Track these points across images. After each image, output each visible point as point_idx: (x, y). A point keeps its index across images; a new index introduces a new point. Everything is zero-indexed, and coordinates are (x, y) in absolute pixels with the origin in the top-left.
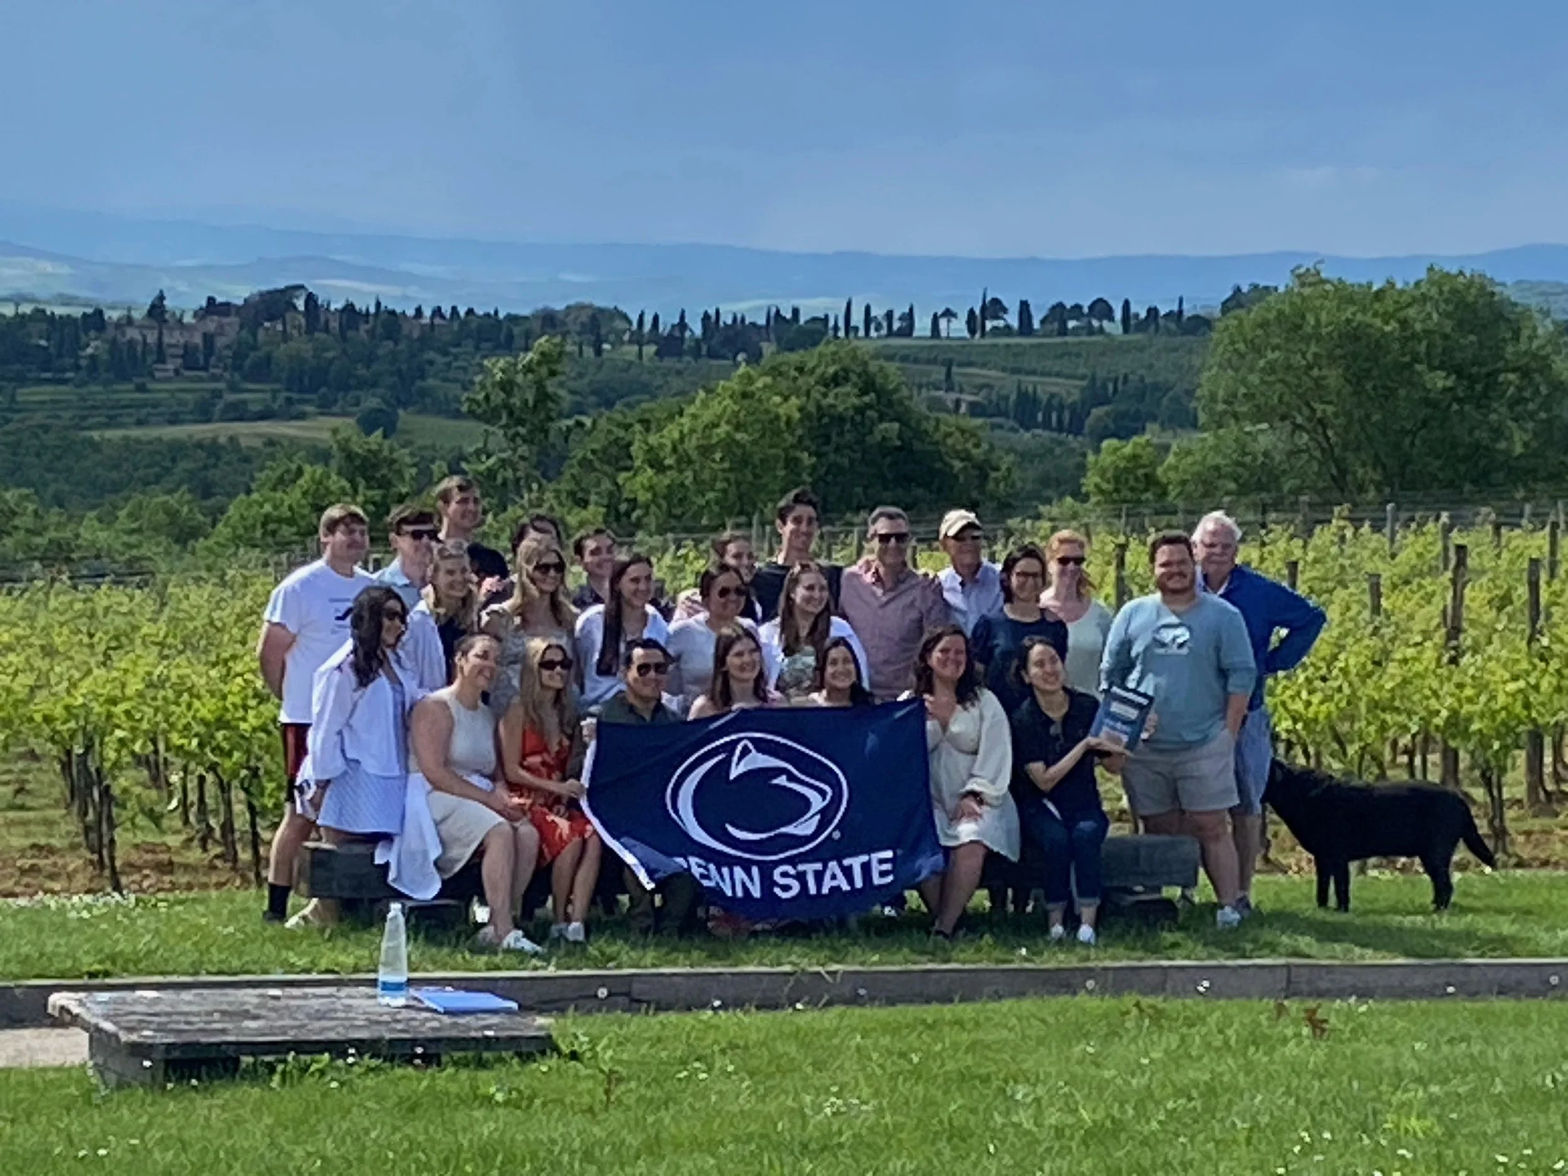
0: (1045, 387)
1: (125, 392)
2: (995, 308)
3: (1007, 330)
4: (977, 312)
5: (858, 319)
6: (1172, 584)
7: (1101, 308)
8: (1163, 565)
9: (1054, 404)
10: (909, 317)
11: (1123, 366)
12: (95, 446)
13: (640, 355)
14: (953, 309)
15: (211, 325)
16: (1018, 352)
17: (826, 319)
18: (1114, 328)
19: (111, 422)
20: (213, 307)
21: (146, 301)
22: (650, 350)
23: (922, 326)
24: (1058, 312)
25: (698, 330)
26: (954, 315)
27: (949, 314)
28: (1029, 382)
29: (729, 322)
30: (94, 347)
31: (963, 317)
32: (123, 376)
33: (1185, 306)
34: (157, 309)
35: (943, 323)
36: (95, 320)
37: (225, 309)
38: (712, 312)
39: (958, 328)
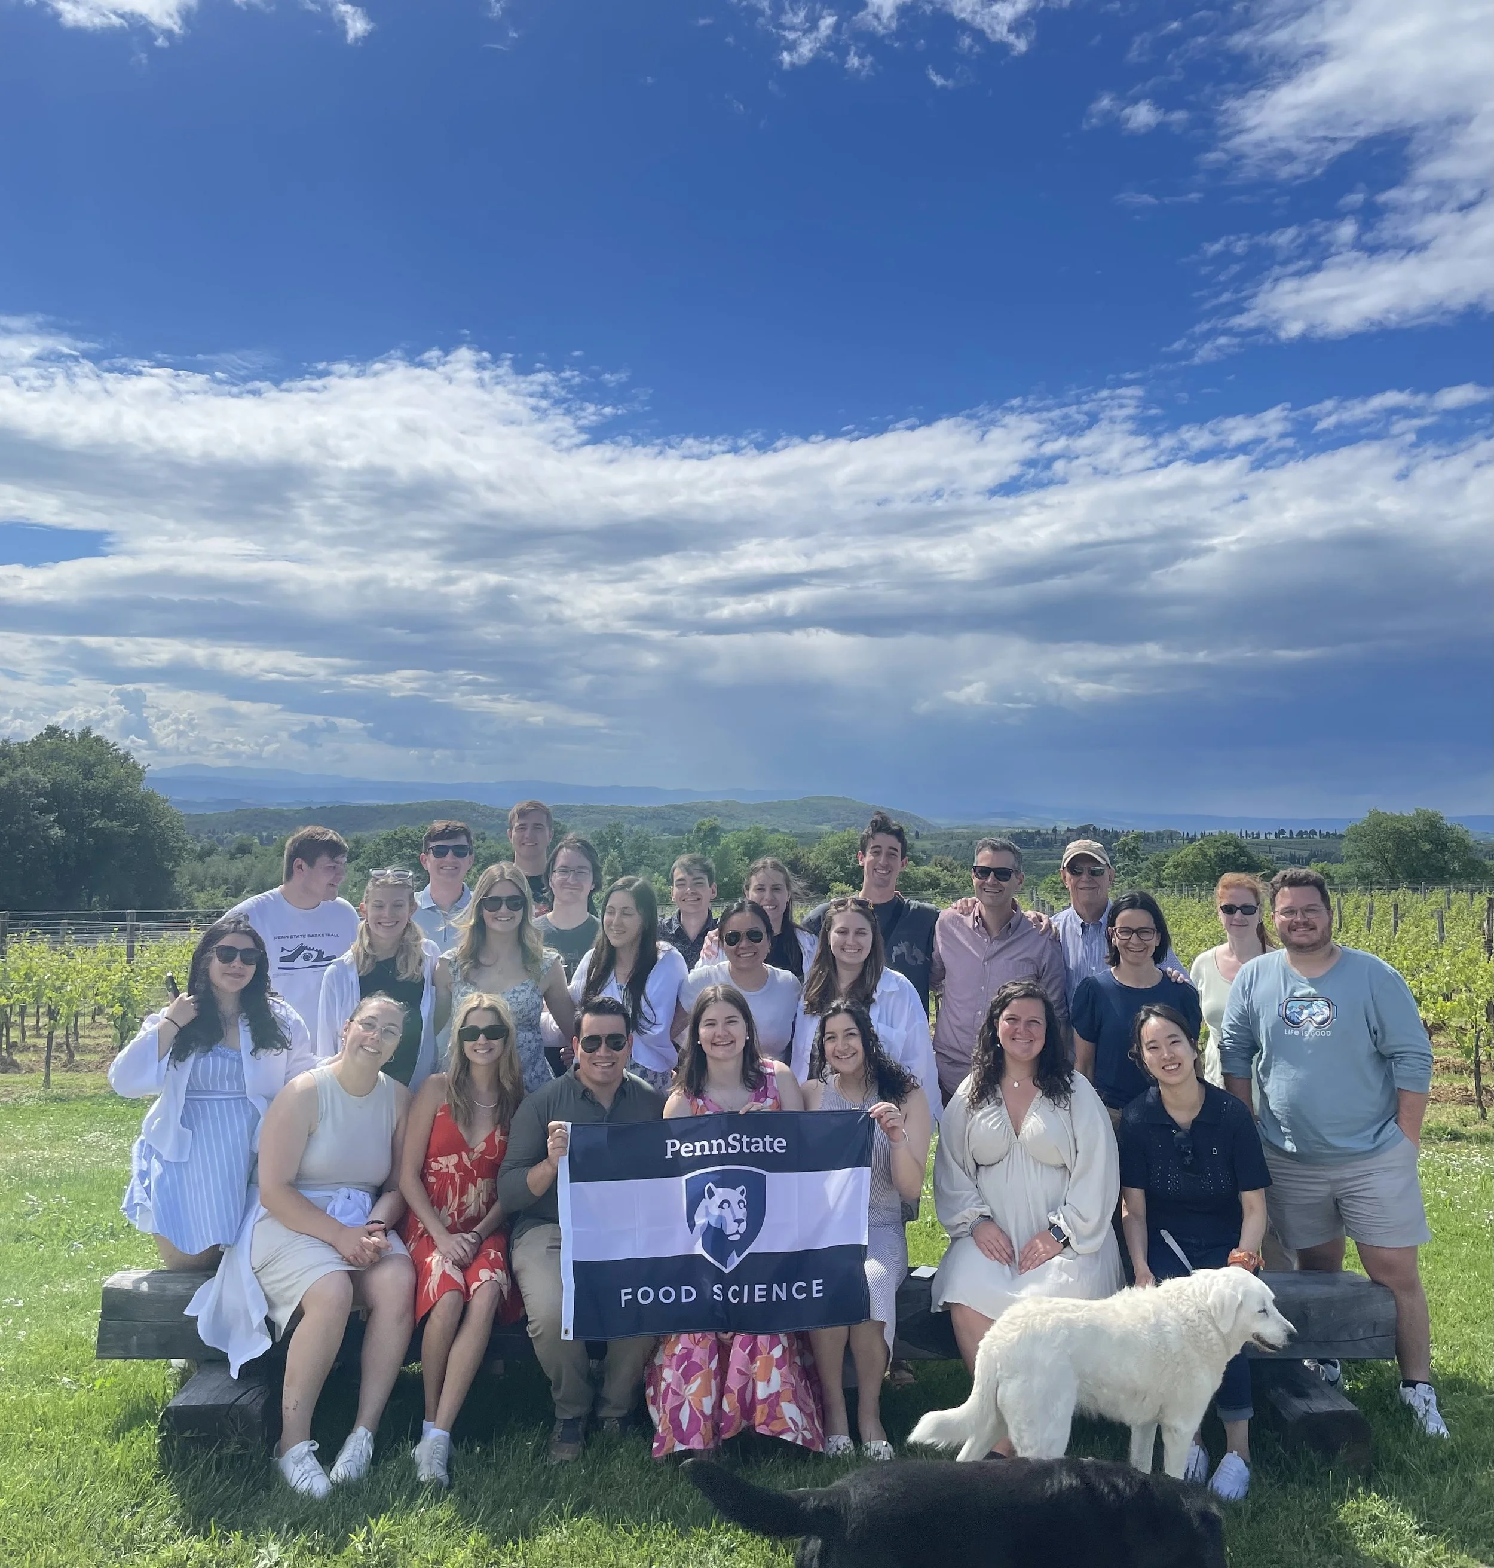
0: (1298, 853)
1: (1047, 851)
2: (1282, 832)
3: (1286, 838)
5: (1244, 834)
6: (1295, 937)
7: (1313, 832)
8: (1284, 912)
9: (1301, 858)
10: (1258, 834)
11: (1320, 847)
12: (1038, 865)
15: (1069, 834)
16: (1291, 843)
18: (1317, 837)
19: (1043, 859)
20: (1069, 830)
21: (1052, 827)
23: (1262, 836)
24: (1300, 833)
28: (1293, 852)
30: (1038, 839)
32: (1046, 847)
34: (1054, 830)
36: (1038, 833)
37: (1072, 830)
39: (1272, 836)
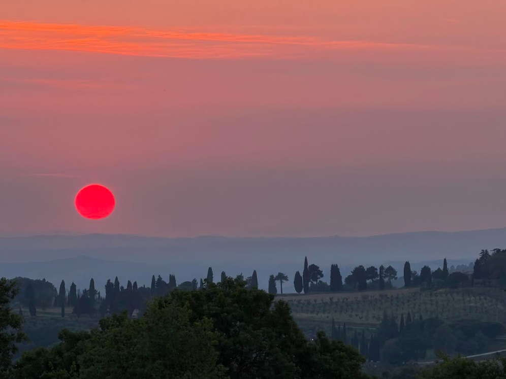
4: (302, 274)
13: (63, 314)
14: (286, 273)
17: (195, 281)
22: (69, 310)
25: (103, 294)
26: (286, 278)
27: (281, 277)
29: (125, 288)
31: (292, 278)
33: (449, 267)
35: (278, 283)
38: (113, 281)
